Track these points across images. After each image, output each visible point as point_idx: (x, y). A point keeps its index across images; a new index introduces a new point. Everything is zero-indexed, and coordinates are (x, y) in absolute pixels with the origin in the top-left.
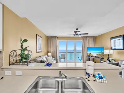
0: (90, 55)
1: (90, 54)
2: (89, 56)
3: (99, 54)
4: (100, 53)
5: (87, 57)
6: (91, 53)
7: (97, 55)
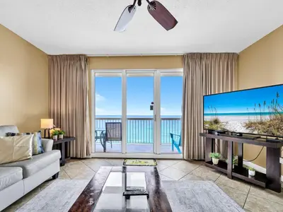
0: (214, 127)
1: (216, 122)
2: (211, 131)
3: (261, 123)
4: (267, 118)
5: (201, 135)
6: (221, 119)
7: (249, 125)
